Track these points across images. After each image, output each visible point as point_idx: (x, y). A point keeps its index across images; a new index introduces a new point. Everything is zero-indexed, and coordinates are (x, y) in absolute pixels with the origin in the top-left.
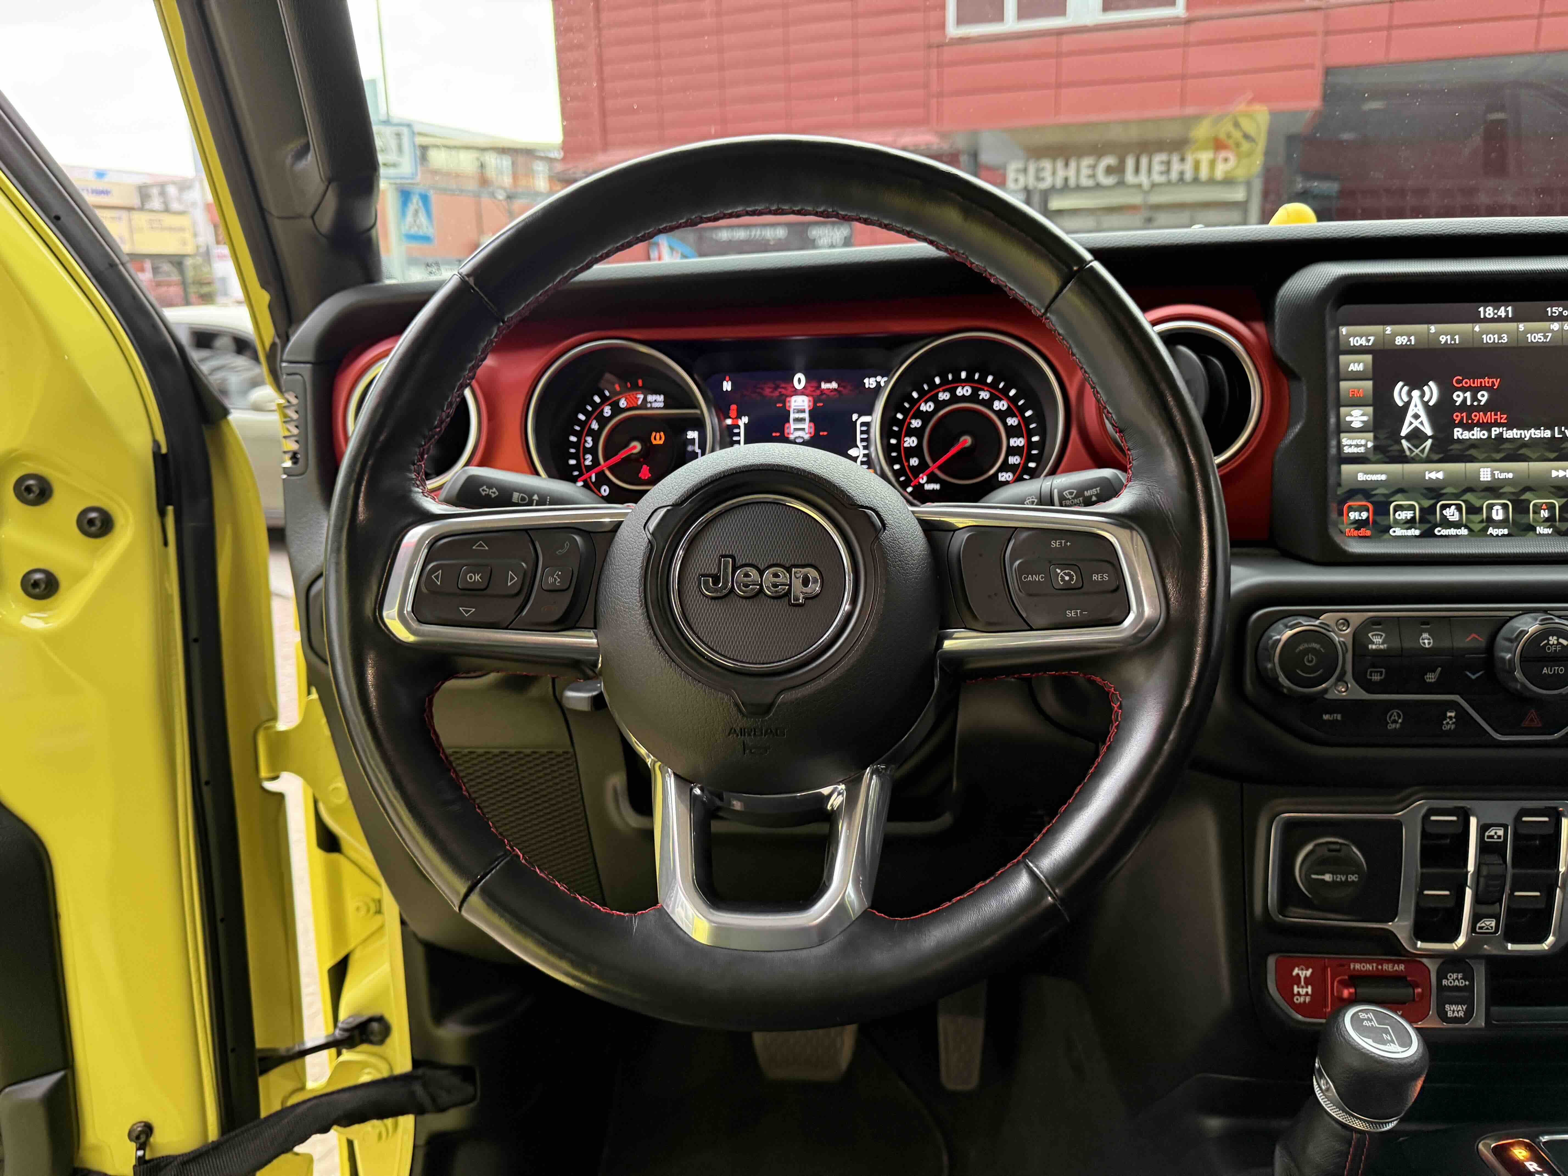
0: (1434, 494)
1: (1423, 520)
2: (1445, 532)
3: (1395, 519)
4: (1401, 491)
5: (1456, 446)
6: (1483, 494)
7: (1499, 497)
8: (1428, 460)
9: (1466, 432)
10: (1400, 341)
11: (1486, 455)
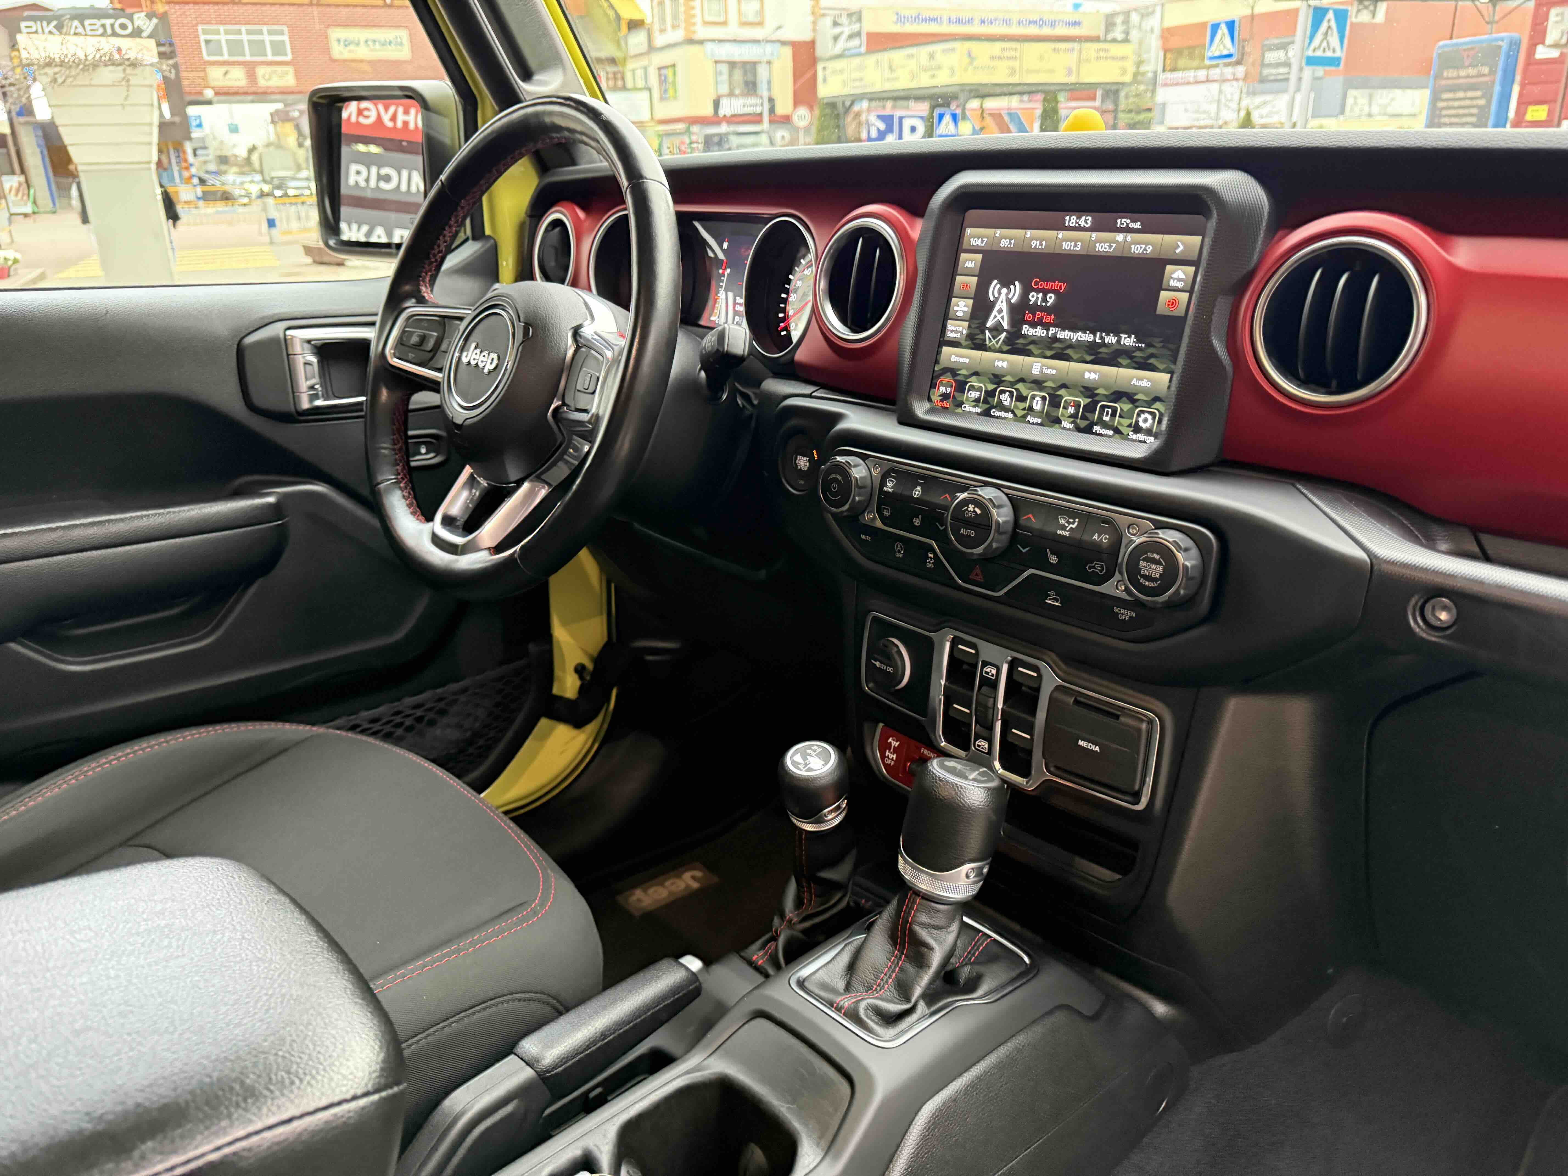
0: (997, 380)
1: (985, 401)
2: (997, 414)
3: (967, 396)
4: (976, 374)
5: (1021, 341)
6: (1032, 385)
7: (1041, 389)
8: (1000, 351)
9: (1031, 330)
10: (1004, 243)
11: (1040, 351)
